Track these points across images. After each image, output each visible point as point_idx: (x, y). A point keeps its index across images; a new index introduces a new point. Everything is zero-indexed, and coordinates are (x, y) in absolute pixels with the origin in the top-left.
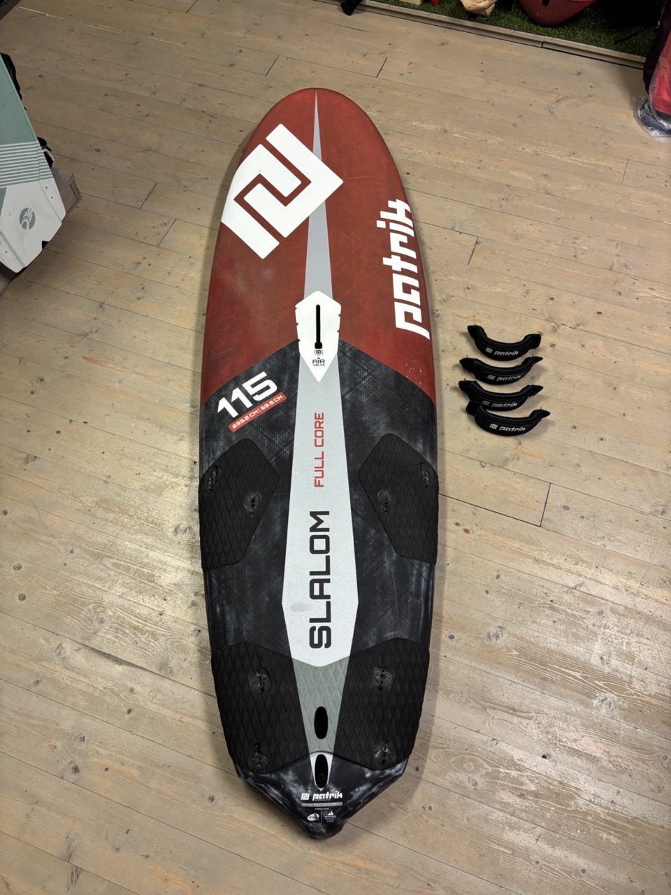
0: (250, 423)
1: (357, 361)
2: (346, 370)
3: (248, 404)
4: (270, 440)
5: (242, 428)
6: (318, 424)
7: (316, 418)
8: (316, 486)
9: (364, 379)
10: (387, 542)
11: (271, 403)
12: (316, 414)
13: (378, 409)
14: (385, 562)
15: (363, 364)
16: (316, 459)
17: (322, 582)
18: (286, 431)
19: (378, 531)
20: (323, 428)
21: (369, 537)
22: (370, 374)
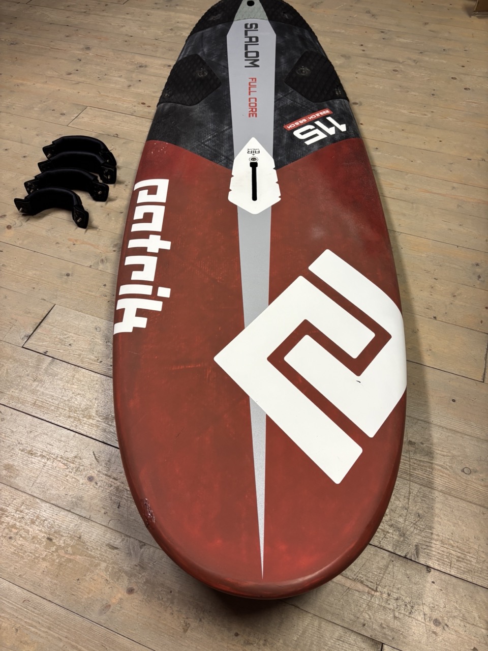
1: (214, 152)
2: (226, 146)
6: (254, 110)
8: (255, 79)
9: (210, 139)
11: (297, 124)
12: (256, 116)
15: (208, 150)
20: (250, 108)
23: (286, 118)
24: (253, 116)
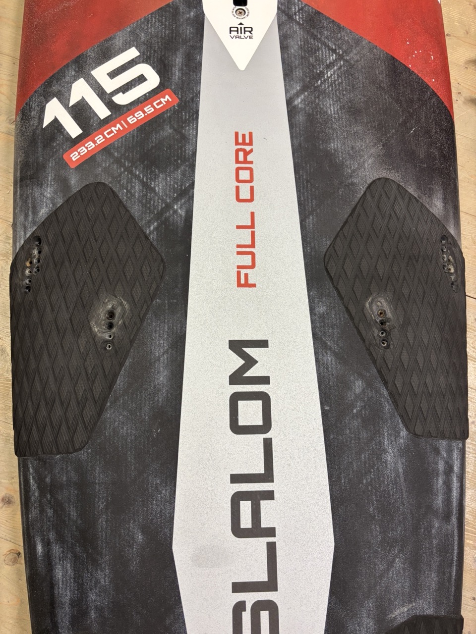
0: (106, 150)
1: (315, 31)
2: (294, 48)
3: (102, 111)
4: (145, 185)
5: (89, 161)
6: (241, 154)
7: (237, 143)
8: (239, 285)
9: (329, 67)
10: (387, 407)
11: (149, 110)
12: (237, 134)
13: (359, 128)
14: (385, 451)
15: (327, 38)
16: (238, 227)
17: (256, 498)
18: (178, 167)
19: (369, 385)
20: (251, 163)
21: (350, 396)
22: (340, 57)
23: (172, 127)
24: (244, 136)
